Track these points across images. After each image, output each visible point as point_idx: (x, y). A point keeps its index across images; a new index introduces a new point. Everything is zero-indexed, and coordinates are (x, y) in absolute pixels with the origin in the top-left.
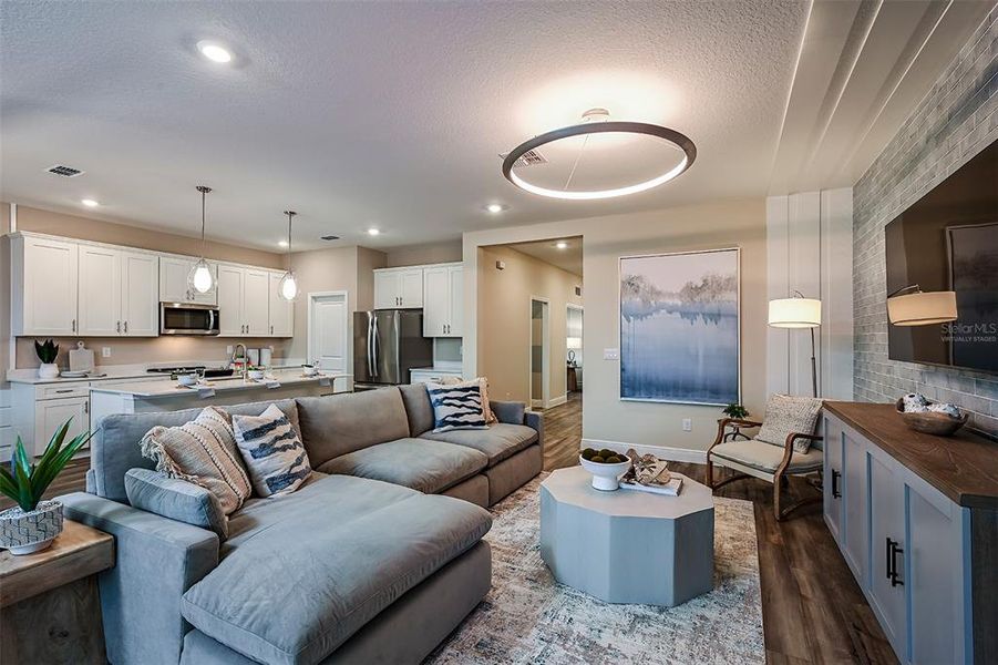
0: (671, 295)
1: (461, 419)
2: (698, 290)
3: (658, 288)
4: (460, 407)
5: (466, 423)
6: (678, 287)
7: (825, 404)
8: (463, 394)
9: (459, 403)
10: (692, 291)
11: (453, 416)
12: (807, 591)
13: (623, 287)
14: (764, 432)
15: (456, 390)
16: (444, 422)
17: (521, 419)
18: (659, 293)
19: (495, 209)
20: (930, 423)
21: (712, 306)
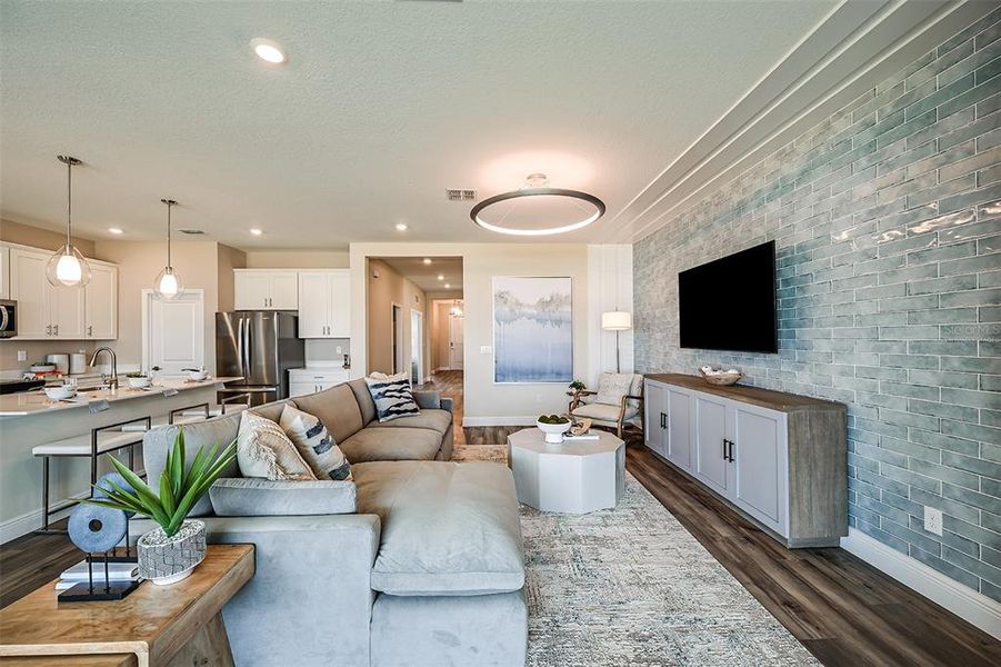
0: (529, 306)
1: (401, 408)
2: (548, 303)
3: (521, 301)
4: (399, 397)
5: (406, 411)
6: (534, 301)
7: (645, 376)
8: (399, 387)
9: (399, 395)
10: (544, 304)
11: (396, 406)
12: (664, 483)
13: (496, 300)
14: (601, 398)
15: (393, 383)
16: (389, 412)
17: (438, 405)
18: (521, 305)
19: (401, 227)
20: (726, 380)
21: (557, 315)
